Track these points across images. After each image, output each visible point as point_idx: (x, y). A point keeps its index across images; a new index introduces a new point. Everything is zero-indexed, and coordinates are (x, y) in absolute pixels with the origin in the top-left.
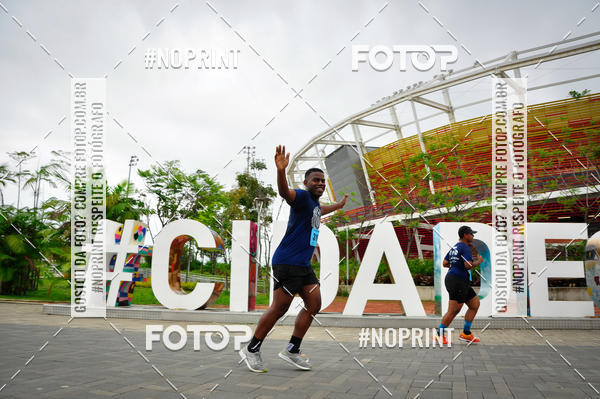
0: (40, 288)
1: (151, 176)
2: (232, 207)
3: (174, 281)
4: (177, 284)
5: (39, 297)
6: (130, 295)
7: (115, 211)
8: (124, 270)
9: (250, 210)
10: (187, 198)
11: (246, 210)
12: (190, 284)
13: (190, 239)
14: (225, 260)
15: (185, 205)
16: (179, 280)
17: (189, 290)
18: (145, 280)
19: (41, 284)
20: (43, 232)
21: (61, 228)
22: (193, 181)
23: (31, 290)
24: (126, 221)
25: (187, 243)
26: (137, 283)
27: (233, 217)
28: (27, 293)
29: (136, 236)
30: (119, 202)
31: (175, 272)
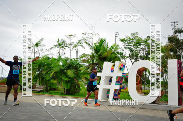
0: (80, 92)
1: (126, 41)
2: (166, 53)
3: (139, 89)
4: (140, 91)
5: (80, 96)
6: (119, 96)
7: (110, 57)
8: (116, 84)
9: (177, 54)
10: (143, 50)
11: (174, 54)
12: (146, 91)
13: (146, 69)
14: (164, 79)
15: (142, 53)
16: (141, 89)
17: (146, 94)
18: (125, 89)
19: (81, 90)
20: (81, 68)
21: (88, 66)
22: (146, 41)
23: (77, 93)
24: (116, 62)
25: (144, 72)
26: (122, 90)
27: (167, 58)
28: (76, 94)
29: (120, 69)
30: (112, 54)
31: (139, 85)
